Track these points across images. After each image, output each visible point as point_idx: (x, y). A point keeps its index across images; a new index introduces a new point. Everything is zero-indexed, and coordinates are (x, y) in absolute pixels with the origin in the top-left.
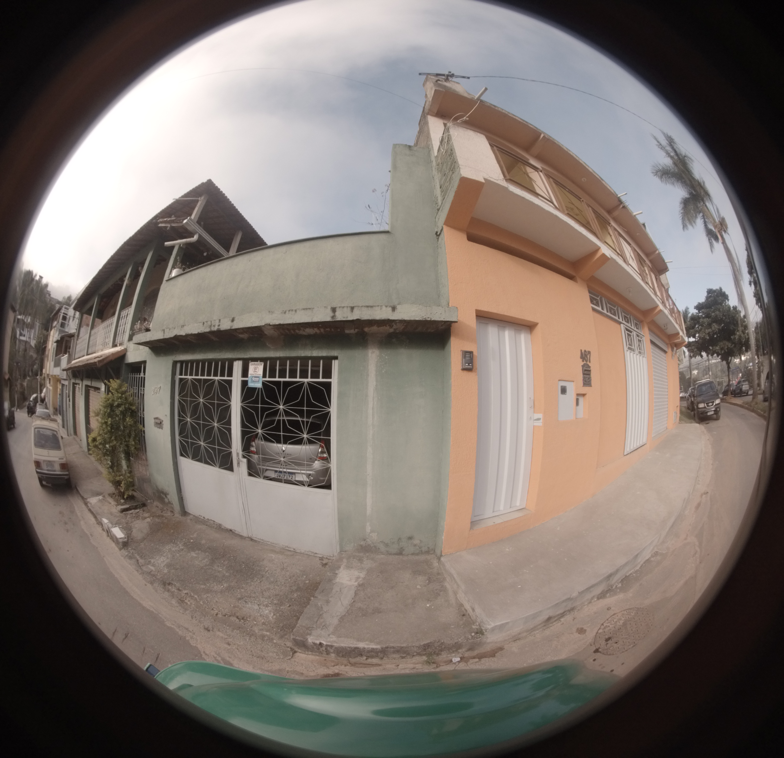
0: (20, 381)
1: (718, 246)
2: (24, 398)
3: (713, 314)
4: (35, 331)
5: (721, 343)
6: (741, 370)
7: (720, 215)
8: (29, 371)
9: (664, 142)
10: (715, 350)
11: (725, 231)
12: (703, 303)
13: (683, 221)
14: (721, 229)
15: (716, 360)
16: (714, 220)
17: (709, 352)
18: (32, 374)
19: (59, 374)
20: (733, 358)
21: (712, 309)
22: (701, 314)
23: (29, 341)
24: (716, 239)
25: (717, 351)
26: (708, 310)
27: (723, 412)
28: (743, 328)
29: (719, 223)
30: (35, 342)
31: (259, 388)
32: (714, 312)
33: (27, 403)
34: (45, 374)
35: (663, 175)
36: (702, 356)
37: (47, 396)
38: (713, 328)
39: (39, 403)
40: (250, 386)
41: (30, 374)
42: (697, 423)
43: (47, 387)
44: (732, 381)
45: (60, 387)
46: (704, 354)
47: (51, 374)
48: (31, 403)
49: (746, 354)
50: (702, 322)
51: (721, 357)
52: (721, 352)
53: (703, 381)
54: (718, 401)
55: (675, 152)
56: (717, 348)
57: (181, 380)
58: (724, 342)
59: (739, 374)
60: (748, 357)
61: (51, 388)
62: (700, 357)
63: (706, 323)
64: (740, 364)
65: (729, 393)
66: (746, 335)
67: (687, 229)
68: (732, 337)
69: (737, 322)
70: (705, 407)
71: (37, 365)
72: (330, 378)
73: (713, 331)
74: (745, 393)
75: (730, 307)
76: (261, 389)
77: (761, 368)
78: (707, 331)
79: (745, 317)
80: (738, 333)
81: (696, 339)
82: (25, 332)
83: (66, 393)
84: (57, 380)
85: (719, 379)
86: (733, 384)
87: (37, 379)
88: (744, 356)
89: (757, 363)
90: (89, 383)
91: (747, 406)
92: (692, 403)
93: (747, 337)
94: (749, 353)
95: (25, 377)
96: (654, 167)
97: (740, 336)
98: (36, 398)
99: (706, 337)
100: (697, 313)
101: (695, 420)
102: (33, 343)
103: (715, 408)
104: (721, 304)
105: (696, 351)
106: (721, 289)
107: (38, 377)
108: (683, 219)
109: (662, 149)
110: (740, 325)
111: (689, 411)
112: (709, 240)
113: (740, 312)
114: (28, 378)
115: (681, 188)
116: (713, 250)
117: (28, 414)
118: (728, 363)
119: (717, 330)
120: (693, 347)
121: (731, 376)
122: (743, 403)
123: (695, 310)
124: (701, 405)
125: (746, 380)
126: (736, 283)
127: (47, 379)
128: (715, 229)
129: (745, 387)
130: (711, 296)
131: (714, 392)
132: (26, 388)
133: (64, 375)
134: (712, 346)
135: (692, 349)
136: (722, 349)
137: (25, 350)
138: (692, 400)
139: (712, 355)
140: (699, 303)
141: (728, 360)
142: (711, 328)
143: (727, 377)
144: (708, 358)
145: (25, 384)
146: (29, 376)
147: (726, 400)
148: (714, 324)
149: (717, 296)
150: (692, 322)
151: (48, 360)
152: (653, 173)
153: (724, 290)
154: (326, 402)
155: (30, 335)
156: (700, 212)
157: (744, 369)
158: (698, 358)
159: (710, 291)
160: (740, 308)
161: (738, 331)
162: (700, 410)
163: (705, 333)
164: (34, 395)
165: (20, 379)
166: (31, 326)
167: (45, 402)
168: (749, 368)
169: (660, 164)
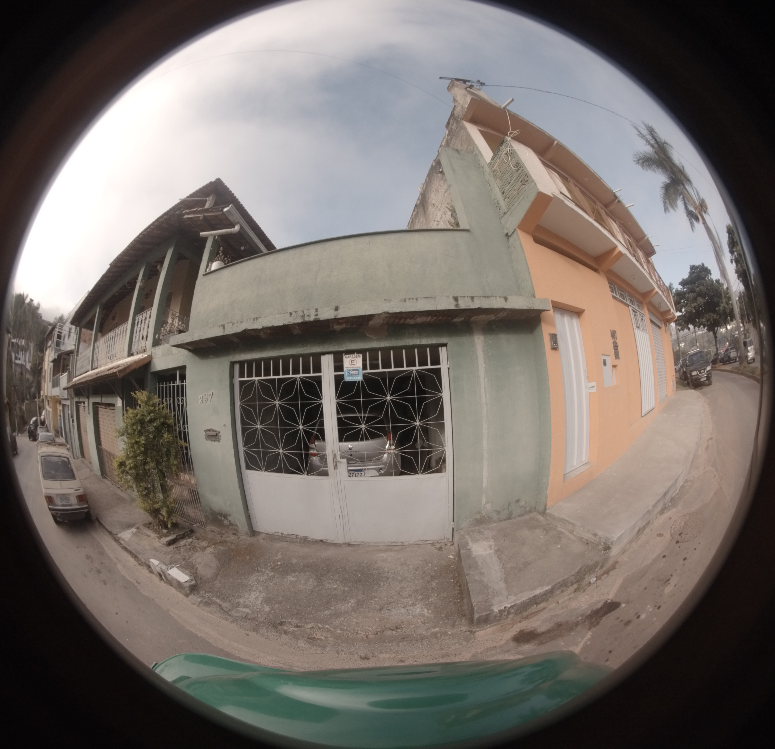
0: (19, 405)
1: (699, 226)
2: (24, 422)
3: (697, 289)
4: (30, 354)
5: (707, 315)
6: (727, 339)
7: (700, 197)
8: (26, 395)
9: (645, 132)
10: (702, 322)
11: (705, 212)
12: (687, 279)
13: (664, 204)
14: (701, 210)
15: (702, 331)
16: (694, 202)
17: (696, 324)
18: (30, 397)
19: (58, 394)
20: (719, 328)
21: (696, 284)
22: (685, 290)
23: (25, 364)
24: (697, 219)
25: (703, 323)
26: (692, 285)
27: (714, 378)
28: (727, 300)
29: (699, 205)
30: (30, 364)
31: (359, 382)
32: (698, 287)
33: (28, 427)
34: (43, 396)
35: (644, 162)
36: (689, 329)
37: (47, 419)
38: (698, 301)
39: (39, 426)
40: (346, 381)
41: (28, 397)
42: (691, 389)
43: (46, 410)
44: (720, 350)
45: (60, 408)
46: (691, 326)
47: (49, 395)
48: (32, 427)
49: (732, 323)
50: (688, 297)
51: (707, 328)
52: (707, 323)
53: (691, 352)
54: (709, 368)
55: (656, 140)
56: (704, 320)
57: (242, 383)
58: (710, 314)
59: (726, 343)
60: (734, 326)
61: (50, 410)
62: (687, 330)
63: (692, 298)
64: (726, 333)
65: (718, 361)
66: (730, 305)
67: (669, 211)
68: (717, 309)
69: (721, 294)
70: (698, 375)
71: (34, 388)
72: (439, 364)
73: (699, 305)
74: (733, 360)
75: (713, 280)
76: (362, 381)
77: (748, 335)
78: (693, 305)
79: (727, 288)
80: (722, 305)
81: (683, 313)
82: (20, 355)
83: (69, 413)
84: (57, 401)
85: (707, 349)
86: (720, 353)
87: (36, 402)
88: (730, 325)
89: (743, 331)
90: (98, 400)
91: (736, 370)
92: (685, 373)
93: (731, 308)
94: (735, 322)
95: (23, 401)
96: (635, 155)
97: (724, 307)
98: (36, 421)
99: (692, 311)
100: (682, 289)
101: (689, 387)
102: (28, 366)
103: (707, 374)
104: (704, 278)
105: (683, 324)
106: (703, 265)
107: (36, 400)
108: (665, 203)
109: (643, 138)
110: (723, 297)
111: (682, 381)
112: (690, 220)
113: (723, 284)
114: (27, 402)
115: (662, 173)
116: (694, 229)
117: (30, 438)
118: (715, 334)
119: (702, 303)
120: (681, 321)
121: (718, 345)
122: (732, 368)
123: (680, 285)
124: (694, 373)
125: (733, 348)
126: (718, 259)
127: (46, 401)
128: (695, 211)
129: (733, 354)
130: (694, 272)
131: (705, 360)
132: (25, 412)
133: (65, 394)
134: (699, 319)
135: (680, 323)
136: (708, 320)
137: (22, 374)
138: (683, 370)
139: (699, 327)
140: (683, 279)
141: (715, 330)
142: (696, 302)
143: (715, 347)
144: (695, 330)
145: (24, 408)
146: (27, 399)
147: (715, 368)
148: (699, 298)
149: (700, 271)
150: (678, 297)
151: (45, 381)
152: (635, 161)
153: (706, 265)
154: (437, 388)
155: (25, 357)
156: (680, 195)
157: (730, 338)
158: (686, 331)
159: (693, 268)
160: (722, 281)
161: (722, 302)
162: (693, 377)
163: (691, 307)
164: (34, 419)
165: (19, 402)
166: (25, 349)
167: (45, 425)
168: (736, 336)
169: (641, 153)
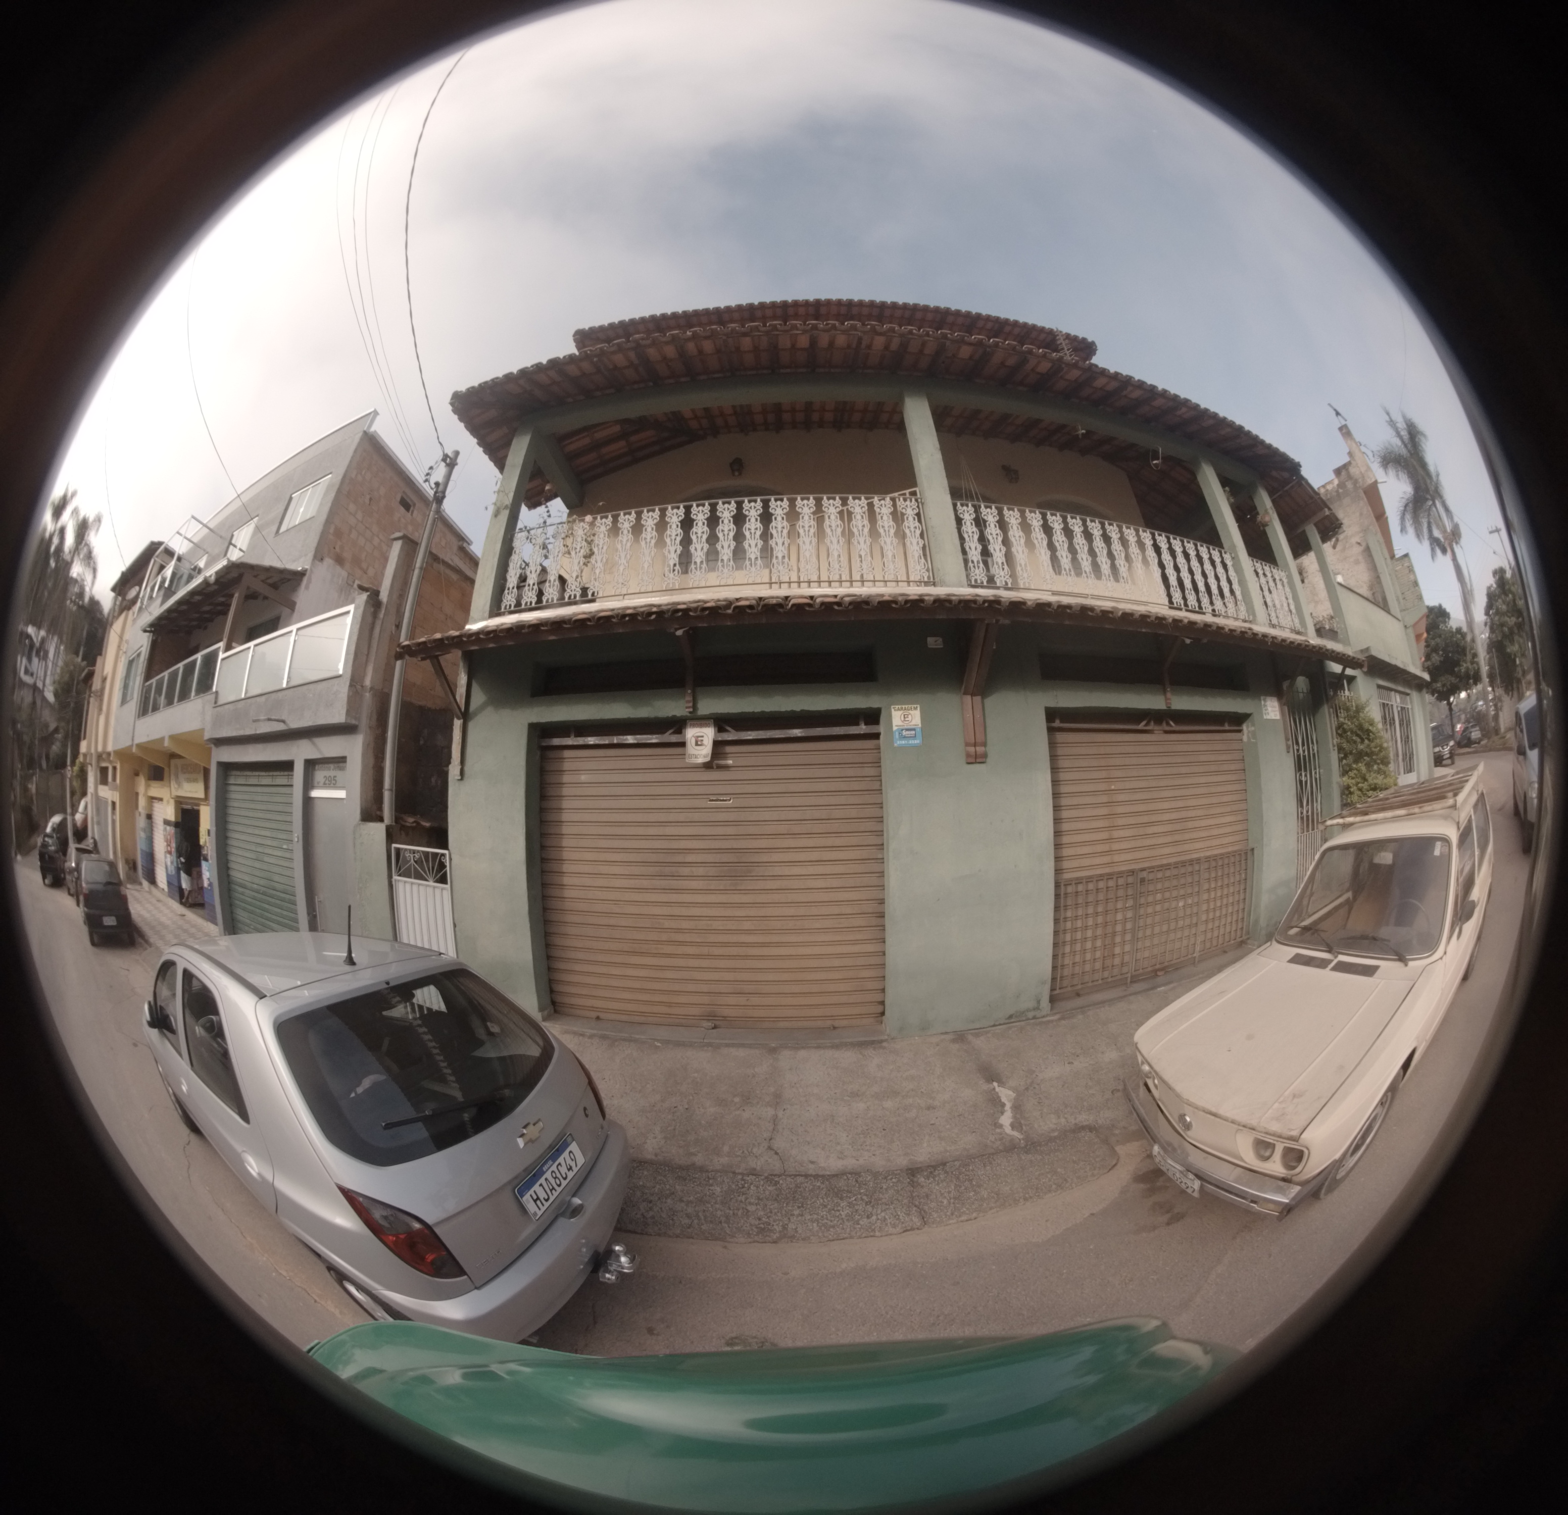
2: (33, 826)
4: (53, 665)
5: (1443, 679)
8: (40, 758)
11: (1457, 543)
20: (1450, 696)
23: (41, 686)
25: (1437, 689)
34: (85, 756)
37: (95, 822)
39: (72, 842)
47: (125, 743)
48: (51, 842)
51: (1436, 694)
52: (1441, 689)
58: (1448, 677)
60: (1479, 689)
68: (1456, 669)
69: (1463, 650)
75: (1454, 627)
79: (1472, 639)
80: (1465, 665)
82: (34, 665)
87: (63, 774)
89: (1492, 698)
97: (1468, 668)
98: (62, 826)
106: (1444, 607)
107: (64, 769)
109: (1393, 427)
110: (1467, 653)
114: (40, 773)
115: (1408, 482)
126: (1466, 608)
127: (94, 768)
128: (1444, 540)
145: (32, 787)
146: (41, 768)
149: (1438, 614)
153: (1448, 609)
159: (1427, 613)
